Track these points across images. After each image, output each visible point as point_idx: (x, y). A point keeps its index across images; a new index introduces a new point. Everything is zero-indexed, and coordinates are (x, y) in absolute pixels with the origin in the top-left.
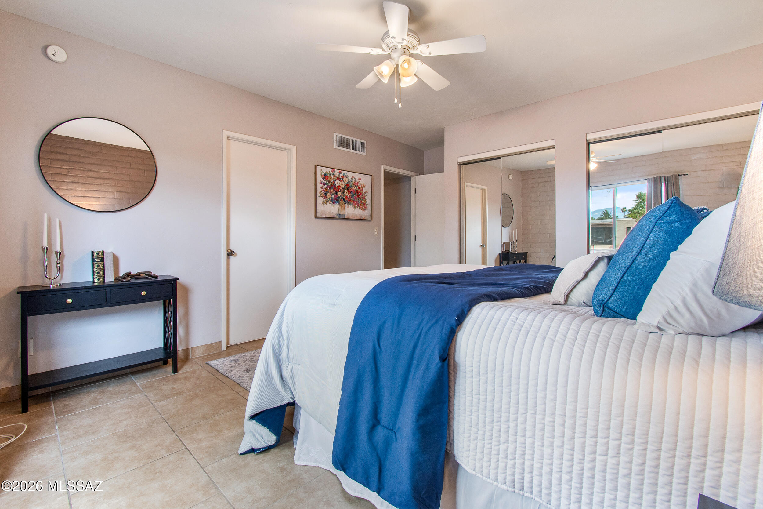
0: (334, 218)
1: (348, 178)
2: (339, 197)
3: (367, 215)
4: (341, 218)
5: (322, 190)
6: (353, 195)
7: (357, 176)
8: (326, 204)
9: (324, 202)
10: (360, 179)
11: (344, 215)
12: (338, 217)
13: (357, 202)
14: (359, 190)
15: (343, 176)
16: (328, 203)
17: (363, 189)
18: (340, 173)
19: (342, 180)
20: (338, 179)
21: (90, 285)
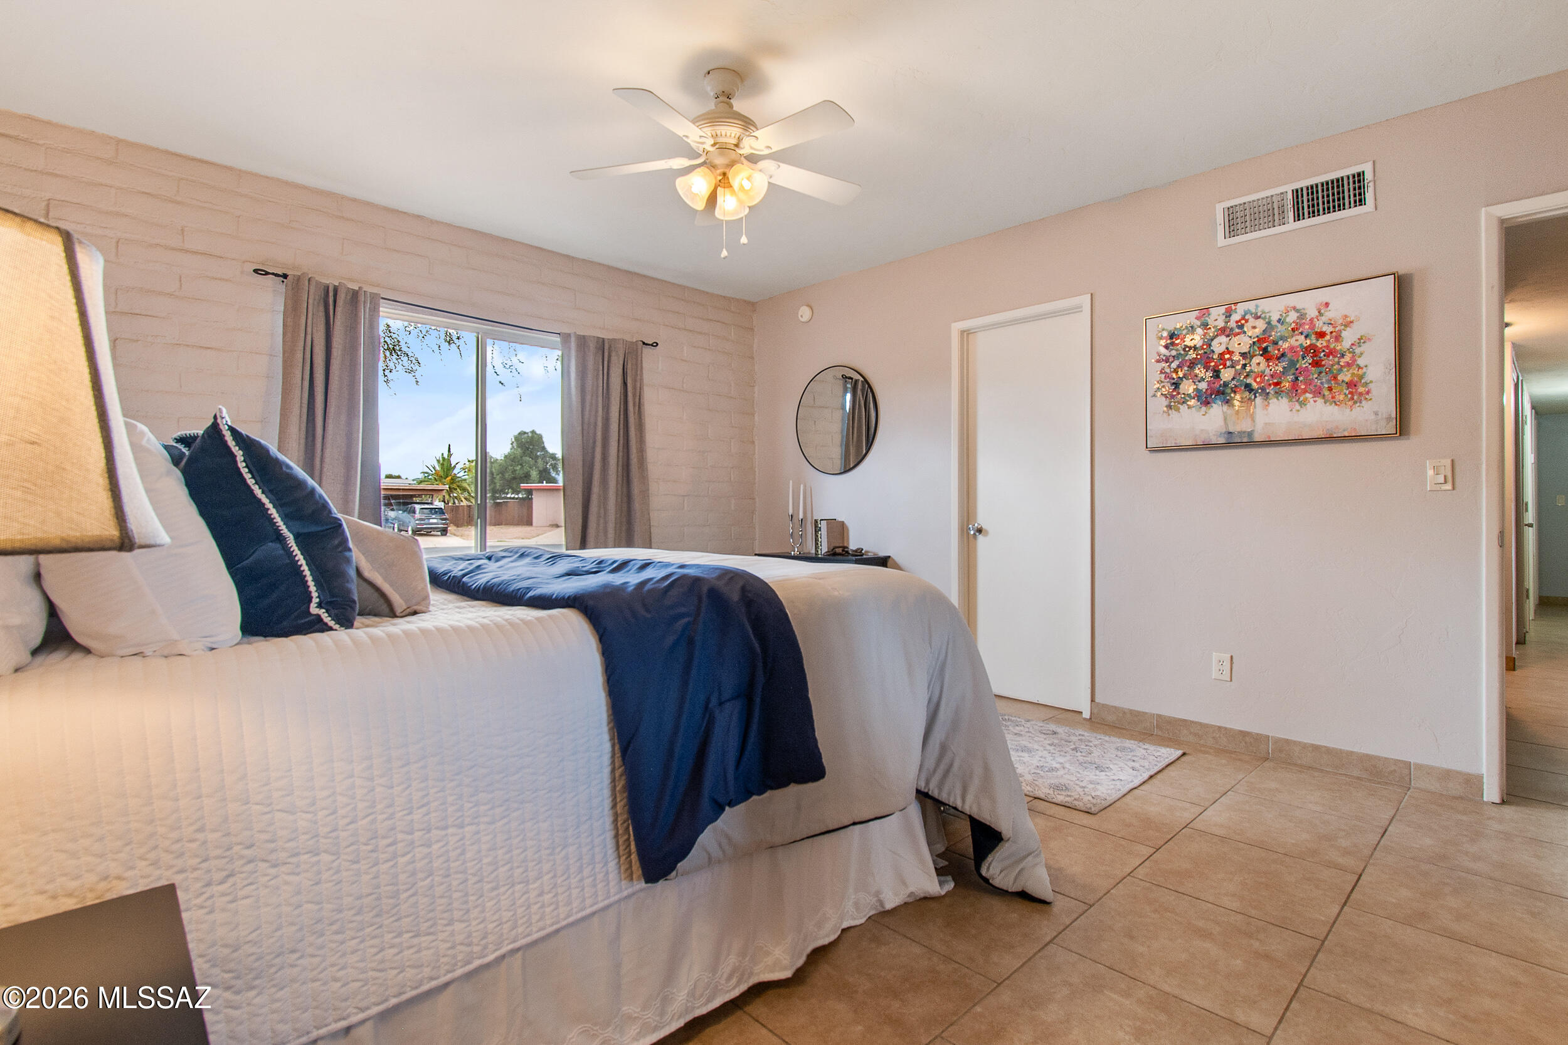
0: (1207, 446)
1: (1264, 319)
2: (1226, 385)
3: (1373, 417)
4: (1233, 442)
5: (1163, 376)
6: (1292, 363)
7: (1309, 302)
8: (1178, 410)
9: (1169, 407)
10: (1327, 305)
11: (1250, 434)
12: (1222, 440)
13: (1309, 383)
14: (1321, 343)
15: (1243, 318)
16: (1183, 408)
17: (1344, 334)
18: (1228, 314)
19: (1237, 330)
20: (1223, 331)
21: (814, 555)
